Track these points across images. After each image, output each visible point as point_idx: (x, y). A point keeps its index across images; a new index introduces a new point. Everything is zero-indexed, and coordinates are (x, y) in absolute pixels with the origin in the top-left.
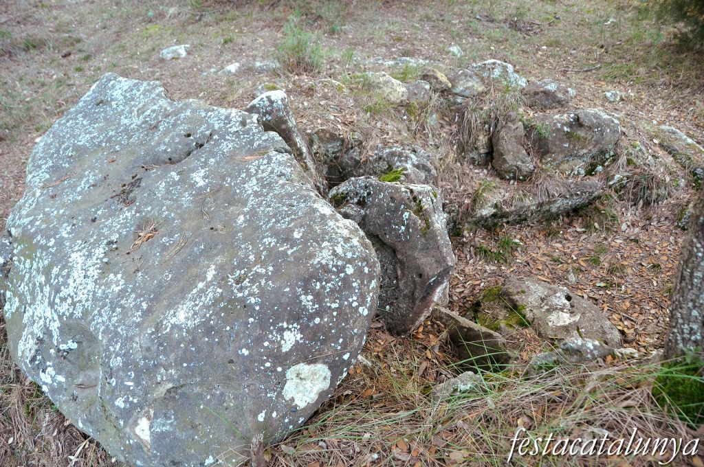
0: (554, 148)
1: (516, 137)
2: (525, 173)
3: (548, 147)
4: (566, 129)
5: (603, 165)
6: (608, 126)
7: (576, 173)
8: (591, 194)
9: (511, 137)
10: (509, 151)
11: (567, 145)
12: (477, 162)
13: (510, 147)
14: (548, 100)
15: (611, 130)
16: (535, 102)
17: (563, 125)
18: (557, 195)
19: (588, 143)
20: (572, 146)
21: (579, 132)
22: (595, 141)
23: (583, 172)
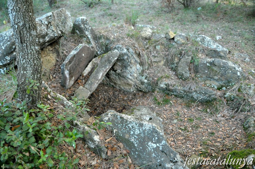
0: (201, 71)
1: (186, 62)
2: (185, 77)
3: (198, 70)
4: (208, 64)
5: (226, 88)
6: (231, 69)
7: (212, 86)
8: (210, 96)
9: (184, 61)
10: (181, 66)
11: (206, 71)
12: (173, 69)
13: (182, 65)
14: (215, 54)
15: (232, 72)
16: (209, 54)
17: (207, 62)
18: (193, 90)
19: (218, 74)
20: (209, 73)
21: (214, 68)
22: (221, 74)
23: (216, 87)
